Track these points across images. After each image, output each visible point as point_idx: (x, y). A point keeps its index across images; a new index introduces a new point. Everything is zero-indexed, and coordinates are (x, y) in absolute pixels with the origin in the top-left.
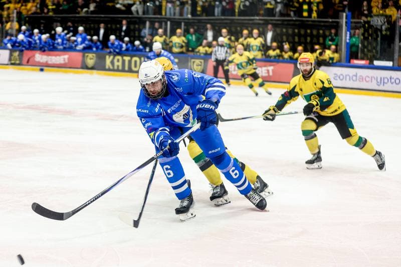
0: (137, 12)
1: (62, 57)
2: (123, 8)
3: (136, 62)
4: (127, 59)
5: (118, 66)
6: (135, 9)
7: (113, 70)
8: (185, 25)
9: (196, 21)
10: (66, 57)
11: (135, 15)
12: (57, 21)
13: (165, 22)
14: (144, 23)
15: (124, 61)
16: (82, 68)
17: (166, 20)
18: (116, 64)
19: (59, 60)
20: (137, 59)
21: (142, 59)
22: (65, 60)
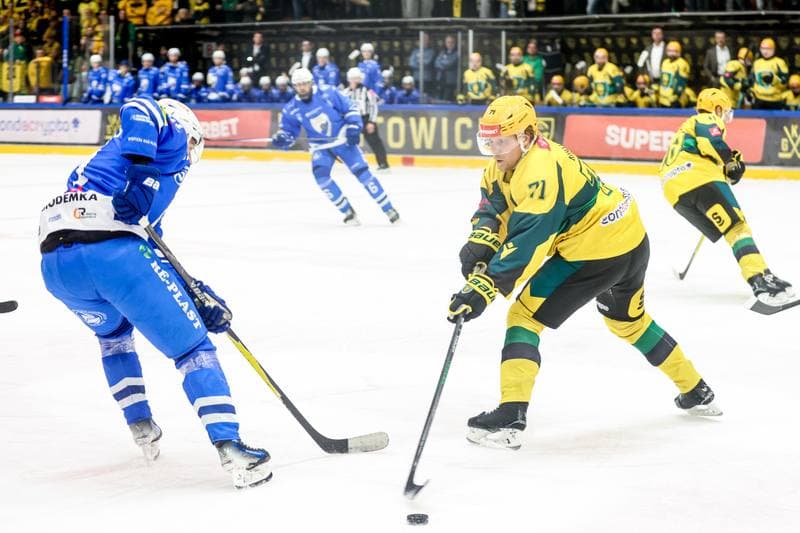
1: (224, 122)
3: (396, 127)
8: (508, 38)
9: (535, 27)
10: (234, 121)
12: (210, 39)
13: (461, 31)
14: (415, 35)
17: (463, 27)
19: (217, 130)
20: (399, 121)
21: (412, 120)
22: (230, 130)
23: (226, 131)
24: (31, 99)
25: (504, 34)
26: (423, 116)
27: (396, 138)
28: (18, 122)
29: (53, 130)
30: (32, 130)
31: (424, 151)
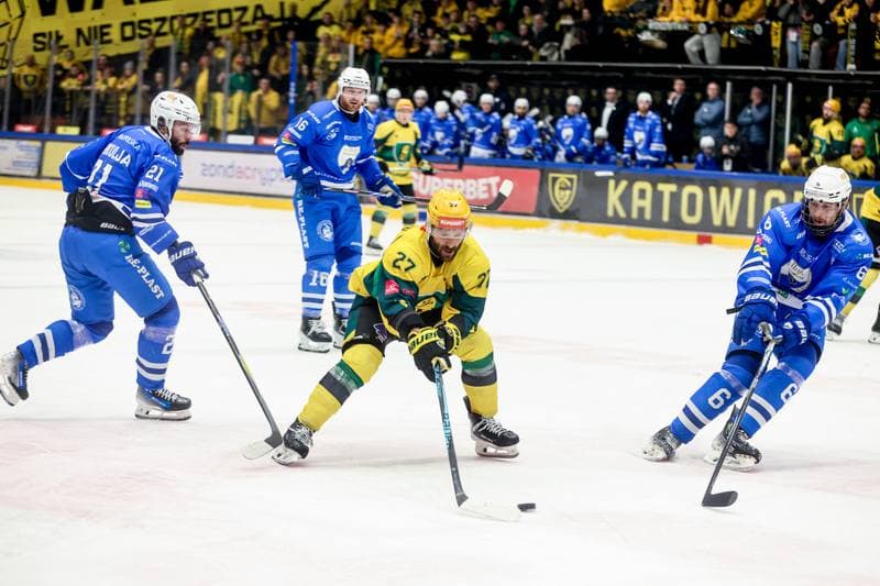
0: (701, 54)
1: (483, 181)
2: (660, 44)
3: (692, 197)
4: (667, 189)
5: (641, 210)
6: (695, 49)
7: (628, 221)
10: (494, 180)
11: (695, 63)
13: (777, 82)
15: (658, 197)
16: (539, 214)
17: (781, 78)
18: (636, 203)
19: (473, 189)
20: (696, 190)
21: (712, 190)
22: (489, 191)
23: (484, 192)
24: (248, 140)
25: (831, 89)
26: (725, 185)
27: (692, 212)
28: (231, 167)
29: (272, 180)
30: (248, 178)
31: (724, 229)
